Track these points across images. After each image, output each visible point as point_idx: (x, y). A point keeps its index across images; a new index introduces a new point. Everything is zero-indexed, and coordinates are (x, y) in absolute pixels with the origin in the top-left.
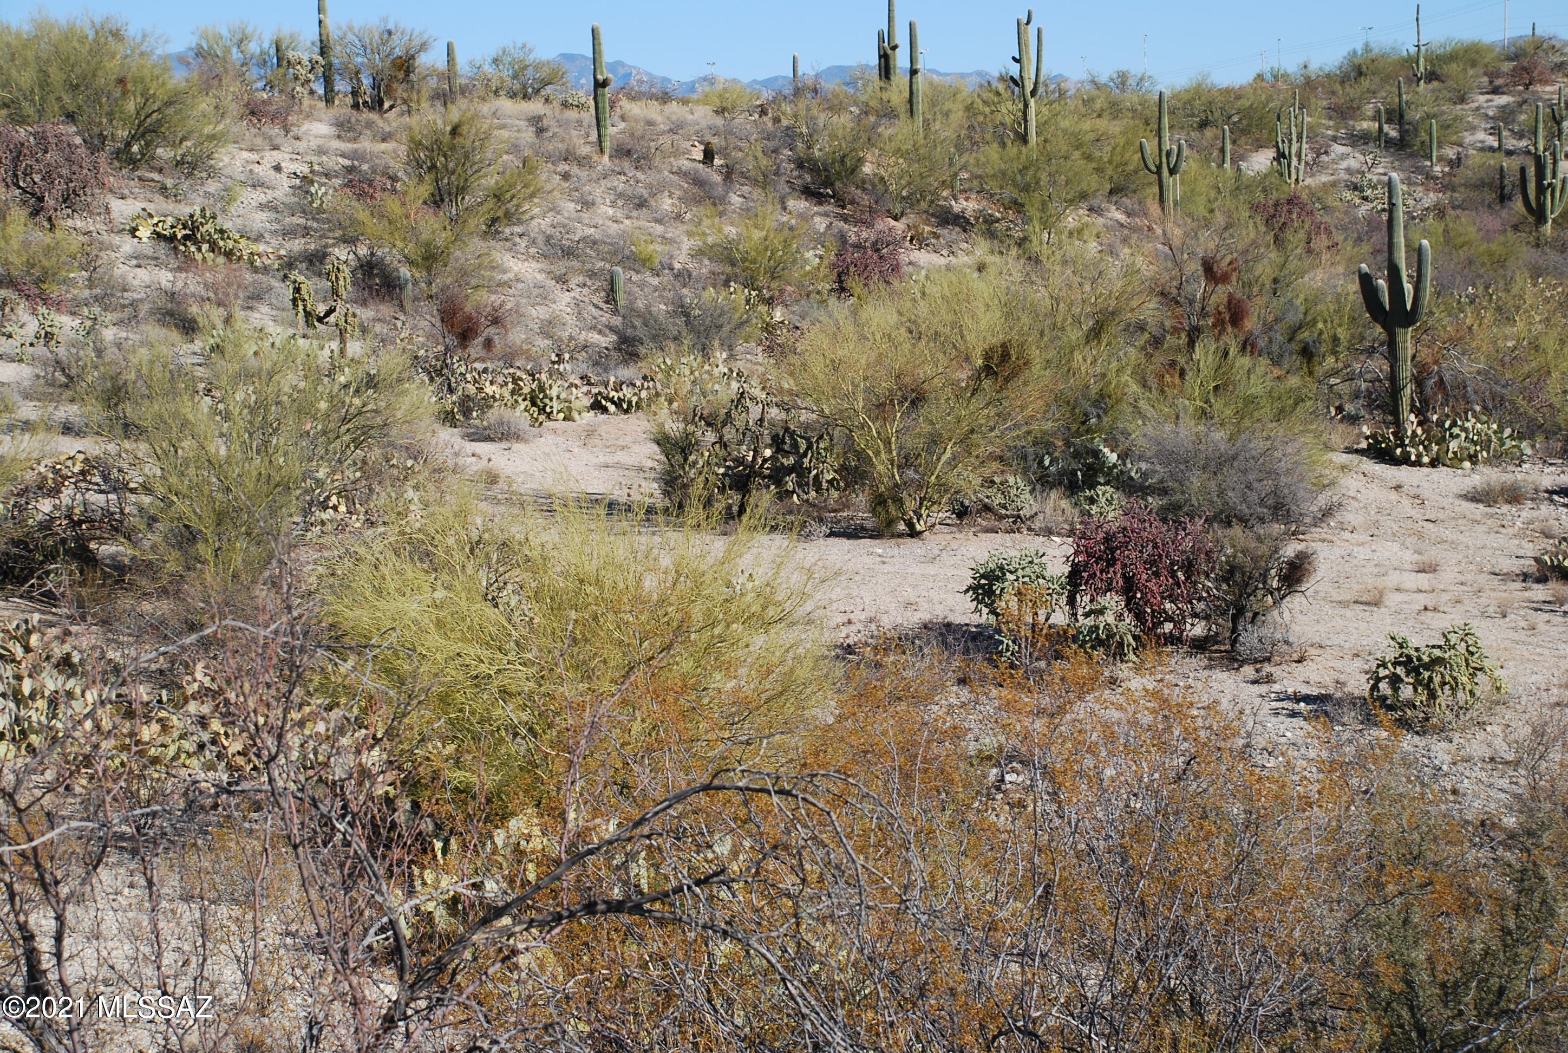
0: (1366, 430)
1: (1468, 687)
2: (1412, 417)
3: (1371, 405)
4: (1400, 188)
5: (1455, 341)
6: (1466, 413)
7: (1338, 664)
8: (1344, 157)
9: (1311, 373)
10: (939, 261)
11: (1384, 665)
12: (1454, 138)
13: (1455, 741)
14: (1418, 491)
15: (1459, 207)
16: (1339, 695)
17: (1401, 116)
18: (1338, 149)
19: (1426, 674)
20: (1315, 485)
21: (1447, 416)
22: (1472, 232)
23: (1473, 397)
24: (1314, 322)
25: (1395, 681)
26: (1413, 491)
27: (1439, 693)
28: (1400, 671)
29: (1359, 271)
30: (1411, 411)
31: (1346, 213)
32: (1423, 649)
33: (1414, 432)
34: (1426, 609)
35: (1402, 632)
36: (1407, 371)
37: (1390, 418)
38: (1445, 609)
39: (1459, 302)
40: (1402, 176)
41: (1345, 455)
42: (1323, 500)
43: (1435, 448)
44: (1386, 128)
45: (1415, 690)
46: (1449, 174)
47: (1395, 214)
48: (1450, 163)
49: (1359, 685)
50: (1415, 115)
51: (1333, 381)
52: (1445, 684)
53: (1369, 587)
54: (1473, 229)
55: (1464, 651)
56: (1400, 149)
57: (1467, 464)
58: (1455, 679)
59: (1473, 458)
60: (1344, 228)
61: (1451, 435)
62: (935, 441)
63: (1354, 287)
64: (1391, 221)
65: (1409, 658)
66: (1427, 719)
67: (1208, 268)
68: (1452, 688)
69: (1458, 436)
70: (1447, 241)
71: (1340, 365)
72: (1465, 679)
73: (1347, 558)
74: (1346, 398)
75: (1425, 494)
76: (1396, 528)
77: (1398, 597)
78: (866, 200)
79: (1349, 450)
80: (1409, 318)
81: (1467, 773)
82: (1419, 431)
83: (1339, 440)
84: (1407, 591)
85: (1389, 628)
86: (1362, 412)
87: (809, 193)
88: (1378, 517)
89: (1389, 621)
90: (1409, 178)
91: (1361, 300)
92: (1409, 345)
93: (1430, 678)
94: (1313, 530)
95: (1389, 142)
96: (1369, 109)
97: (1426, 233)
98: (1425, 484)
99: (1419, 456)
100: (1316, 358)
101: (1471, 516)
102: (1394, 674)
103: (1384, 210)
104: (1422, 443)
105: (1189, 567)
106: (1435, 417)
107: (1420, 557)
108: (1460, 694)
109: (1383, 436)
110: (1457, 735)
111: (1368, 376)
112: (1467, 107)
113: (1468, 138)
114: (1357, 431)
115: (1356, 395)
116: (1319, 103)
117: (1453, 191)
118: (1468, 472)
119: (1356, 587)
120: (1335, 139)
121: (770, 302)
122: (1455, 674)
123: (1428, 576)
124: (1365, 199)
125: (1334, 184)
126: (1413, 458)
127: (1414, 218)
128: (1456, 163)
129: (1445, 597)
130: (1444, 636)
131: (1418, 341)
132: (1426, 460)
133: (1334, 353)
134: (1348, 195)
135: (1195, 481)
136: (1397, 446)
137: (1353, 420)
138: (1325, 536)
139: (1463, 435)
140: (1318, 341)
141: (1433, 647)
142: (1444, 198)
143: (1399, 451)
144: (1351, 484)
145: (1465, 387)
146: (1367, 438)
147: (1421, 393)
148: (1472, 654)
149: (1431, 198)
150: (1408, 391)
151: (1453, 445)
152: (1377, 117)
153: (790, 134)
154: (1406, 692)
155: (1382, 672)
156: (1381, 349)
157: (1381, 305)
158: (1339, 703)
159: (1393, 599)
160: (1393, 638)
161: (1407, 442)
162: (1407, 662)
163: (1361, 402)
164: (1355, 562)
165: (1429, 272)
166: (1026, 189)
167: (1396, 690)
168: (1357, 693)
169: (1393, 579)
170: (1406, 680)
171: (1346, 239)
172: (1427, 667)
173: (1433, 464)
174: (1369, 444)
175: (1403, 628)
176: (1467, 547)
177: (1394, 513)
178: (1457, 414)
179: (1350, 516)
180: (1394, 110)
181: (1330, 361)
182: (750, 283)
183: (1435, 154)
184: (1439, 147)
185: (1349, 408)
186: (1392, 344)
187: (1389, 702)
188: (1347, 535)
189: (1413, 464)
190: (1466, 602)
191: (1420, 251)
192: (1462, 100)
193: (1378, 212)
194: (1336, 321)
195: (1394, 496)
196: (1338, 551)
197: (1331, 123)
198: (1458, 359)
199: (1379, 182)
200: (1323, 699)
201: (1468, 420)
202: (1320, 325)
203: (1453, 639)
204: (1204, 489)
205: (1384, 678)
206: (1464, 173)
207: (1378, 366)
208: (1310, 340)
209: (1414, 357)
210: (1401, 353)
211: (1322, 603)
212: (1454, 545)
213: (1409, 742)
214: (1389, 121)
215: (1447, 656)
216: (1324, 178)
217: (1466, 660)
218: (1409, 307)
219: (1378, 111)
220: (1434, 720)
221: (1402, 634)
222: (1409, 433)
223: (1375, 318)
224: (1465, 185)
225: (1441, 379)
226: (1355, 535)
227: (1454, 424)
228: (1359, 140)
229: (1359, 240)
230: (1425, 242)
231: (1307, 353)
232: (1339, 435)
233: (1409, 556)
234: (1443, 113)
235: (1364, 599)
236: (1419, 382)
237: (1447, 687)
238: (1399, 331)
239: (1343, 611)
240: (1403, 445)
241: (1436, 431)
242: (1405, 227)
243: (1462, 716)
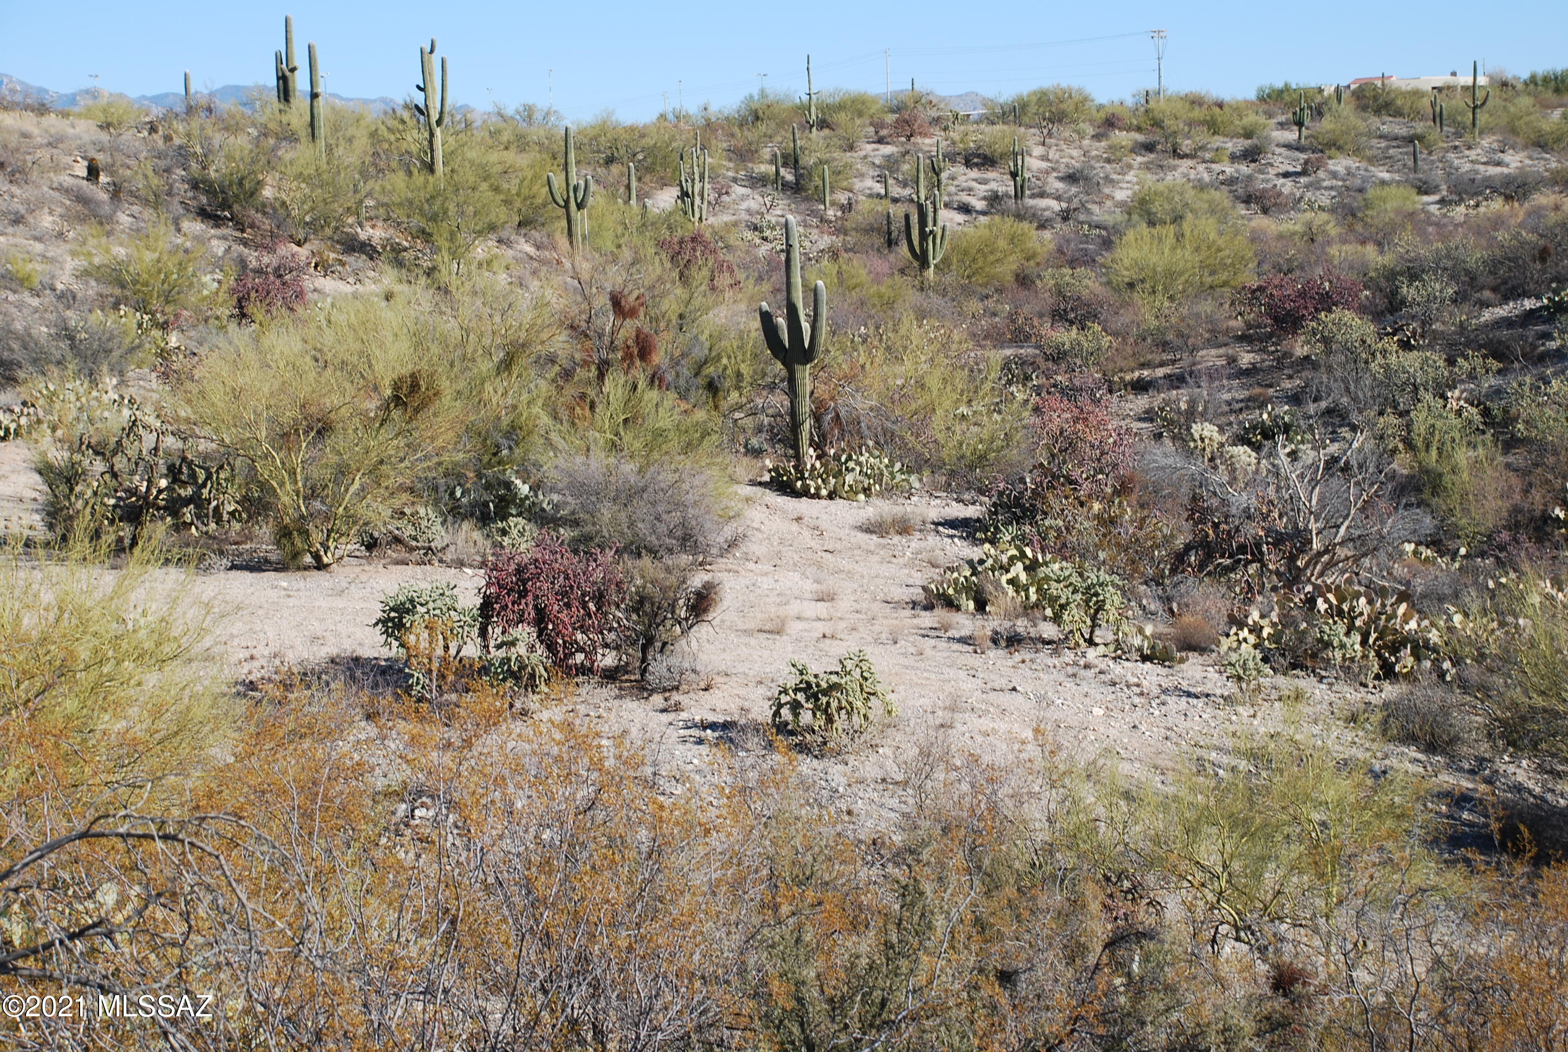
0: (769, 464)
1: (863, 711)
2: (811, 451)
3: (774, 439)
4: (797, 230)
5: (849, 379)
6: (860, 448)
7: (743, 692)
8: (743, 198)
9: (716, 407)
10: (346, 288)
11: (785, 692)
12: (845, 184)
13: (851, 764)
14: (817, 523)
15: (851, 250)
16: (743, 721)
17: (796, 161)
18: (739, 190)
19: (824, 700)
20: (721, 516)
21: (843, 450)
22: (863, 275)
23: (866, 432)
24: (719, 358)
25: (796, 707)
26: (813, 523)
27: (836, 717)
28: (800, 697)
29: (760, 309)
30: (811, 445)
31: (747, 252)
32: (821, 676)
33: (813, 465)
34: (824, 636)
35: (802, 659)
36: (806, 407)
37: (791, 452)
38: (842, 636)
39: (853, 341)
40: (799, 218)
41: (749, 488)
42: (728, 532)
43: (833, 481)
44: (782, 171)
45: (814, 715)
46: (842, 218)
47: (792, 255)
48: (842, 207)
49: (762, 712)
50: (808, 160)
51: (737, 415)
52: (841, 708)
53: (772, 616)
54: (863, 272)
55: (859, 677)
56: (795, 193)
57: (861, 497)
58: (850, 704)
59: (867, 491)
60: (746, 268)
61: (847, 469)
62: (342, 472)
63: (756, 324)
64: (788, 261)
65: (809, 685)
66: (825, 743)
67: (616, 302)
68: (848, 713)
69: (853, 470)
70: (841, 283)
71: (744, 400)
72: (859, 704)
73: (751, 588)
74: (750, 432)
75: (824, 525)
76: (796, 558)
77: (799, 625)
78: (267, 224)
79: (753, 483)
80: (807, 356)
81: (861, 794)
82: (818, 465)
83: (743, 473)
84: (807, 619)
85: (790, 656)
86: (765, 446)
87: (204, 214)
88: (781, 547)
89: (790, 649)
90: (805, 221)
91: (762, 337)
92: (807, 381)
93: (828, 703)
94: (720, 560)
95: (786, 186)
96: (766, 153)
97: (821, 274)
98: (824, 517)
99: (818, 488)
100: (721, 393)
101: (865, 547)
102: (795, 700)
103: (782, 251)
104: (821, 476)
105: (600, 598)
106: (832, 452)
107: (819, 587)
108: (855, 718)
109: (784, 469)
110: (852, 757)
111: (770, 411)
112: (855, 155)
113: (858, 185)
114: (760, 464)
115: (759, 429)
116: (720, 145)
117: (846, 234)
118: (862, 504)
119: (759, 616)
120: (735, 180)
121: (164, 326)
122: (851, 699)
123: (826, 604)
124: (765, 239)
125: (735, 224)
126: (812, 491)
127: (810, 259)
128: (847, 208)
129: (842, 625)
130: (841, 662)
131: (815, 378)
132: (824, 492)
133: (738, 388)
134: (749, 235)
135: (606, 512)
136: (798, 479)
137: (757, 453)
138: (731, 566)
139: (858, 469)
140: (723, 376)
141: (831, 673)
142: (838, 241)
143: (799, 484)
144: (755, 515)
145: (859, 423)
146: (770, 471)
147: (819, 428)
148: (866, 679)
149: (825, 241)
150: (807, 426)
151: (849, 479)
152: (773, 160)
153: (183, 155)
154: (806, 717)
155: (784, 699)
156: (781, 385)
157: (781, 342)
158: (743, 729)
159: (794, 628)
160: (793, 666)
161: (807, 475)
162: (808, 689)
163: (764, 435)
164: (759, 591)
165: (824, 311)
166: (434, 218)
167: (796, 715)
168: (760, 719)
169: (794, 608)
170: (806, 705)
171: (747, 278)
172: (825, 693)
173: (831, 496)
174: (772, 477)
175: (804, 656)
176: (863, 577)
177: (795, 544)
178: (852, 449)
179: (755, 547)
180: (789, 155)
181: (734, 395)
182: (142, 306)
183: (828, 199)
184: (832, 192)
185: (754, 442)
186: (792, 379)
187: (790, 727)
188: (751, 565)
189: (812, 497)
190: (861, 629)
191: (815, 291)
192: (851, 148)
193: (777, 252)
194: (740, 358)
195: (795, 527)
196: (743, 581)
197: (731, 165)
198: (853, 396)
199: (778, 223)
200: (726, 726)
201: (861, 454)
202: (725, 361)
203: (849, 665)
204: (614, 520)
205: (786, 704)
206: (855, 218)
207: (779, 401)
208: (714, 375)
209: (812, 393)
210: (800, 390)
211: (728, 632)
212: (850, 574)
213: (807, 765)
214: (785, 165)
215: (843, 682)
216: (727, 218)
217: (861, 685)
218: (806, 345)
219: (775, 155)
220: (831, 744)
221: (802, 662)
222: (809, 467)
223: (775, 355)
224: (857, 230)
225: (838, 415)
226: (759, 566)
227: (849, 458)
228: (758, 182)
229: (760, 279)
230: (820, 283)
231: (712, 388)
232: (744, 468)
233: (809, 586)
234: (834, 159)
235: (767, 628)
236: (817, 417)
237: (844, 711)
238: (798, 368)
239: (747, 640)
240: (802, 478)
241: (833, 465)
242: (802, 268)
243: (856, 740)
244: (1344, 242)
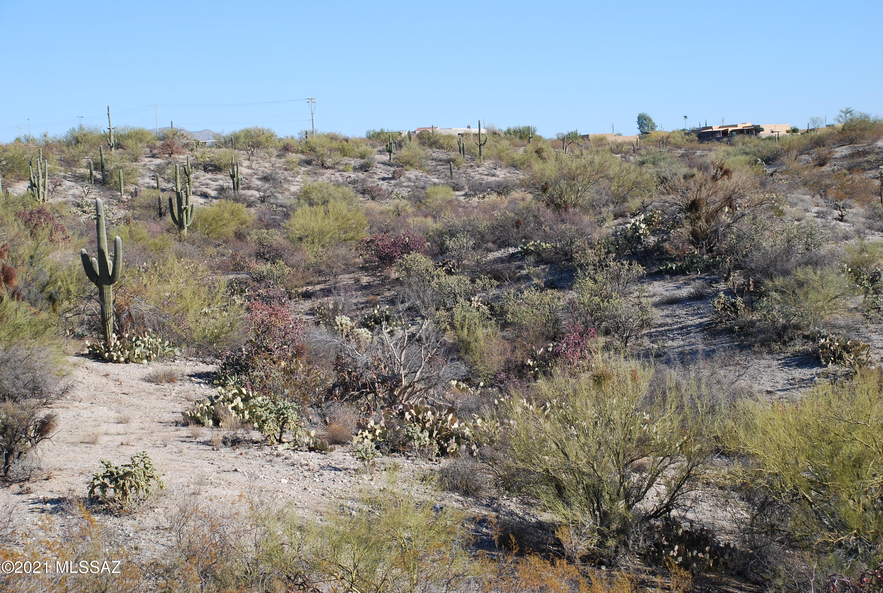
0: (88, 343)
1: (145, 488)
2: (114, 335)
3: (91, 328)
4: (103, 208)
5: (137, 293)
6: (144, 333)
7: (70, 480)
8: (70, 188)
9: (54, 310)
11: (97, 478)
12: (133, 180)
13: (138, 519)
14: (117, 377)
15: (137, 218)
16: (70, 497)
17: (103, 167)
18: (67, 183)
19: (121, 482)
20: (57, 375)
21: (134, 334)
22: (143, 232)
23: (148, 324)
24: (56, 282)
25: (104, 487)
26: (115, 377)
27: (129, 492)
28: (107, 481)
29: (81, 253)
30: (114, 332)
31: (73, 219)
32: (120, 468)
33: (115, 344)
34: (122, 444)
35: (107, 458)
36: (110, 309)
37: (102, 336)
38: (133, 444)
39: (139, 271)
40: (105, 200)
41: (75, 358)
42: (62, 384)
43: (127, 352)
44: (94, 173)
45: (115, 491)
46: (131, 200)
47: (100, 221)
48: (131, 194)
49: (83, 491)
50: (110, 166)
51: (68, 315)
52: (132, 486)
53: (89, 433)
54: (145, 231)
55: (143, 467)
56: (103, 185)
57: (145, 361)
58: (138, 483)
59: (148, 358)
60: (73, 228)
61: (136, 345)
63: (79, 261)
64: (98, 225)
65: (112, 473)
66: (122, 508)
68: (136, 489)
69: (140, 346)
70: (132, 237)
71: (72, 306)
72: (143, 483)
73: (77, 417)
74: (76, 325)
75: (122, 378)
76: (105, 398)
77: (107, 438)
79: (78, 355)
80: (111, 280)
81: (143, 537)
82: (118, 343)
83: (72, 349)
84: (111, 434)
85: (101, 456)
86: (86, 333)
88: (96, 392)
89: (101, 452)
90: (109, 201)
91: (83, 269)
92: (111, 294)
93: (124, 484)
94: (57, 401)
95: (96, 181)
96: (84, 162)
97: (119, 232)
98: (122, 373)
99: (118, 357)
100: (58, 302)
101: (147, 391)
102: (103, 483)
103: (95, 219)
104: (120, 350)
106: (127, 335)
107: (119, 415)
108: (140, 492)
109: (97, 346)
110: (138, 515)
111: (89, 312)
112: (139, 164)
113: (141, 181)
114: (82, 344)
115: (82, 323)
116: (55, 156)
117: (134, 209)
118: (146, 365)
119: (82, 434)
120: (65, 177)
122: (138, 481)
123: (123, 425)
124: (84, 212)
125: (66, 203)
126: (115, 358)
127: (112, 224)
128: (135, 194)
129: (133, 437)
130: (132, 459)
131: (116, 292)
132: (122, 359)
133: (68, 299)
134: (74, 209)
136: (106, 352)
137: (81, 337)
138: (64, 405)
139: (143, 345)
140: (58, 292)
141: (126, 466)
142: (129, 213)
143: (107, 354)
144: (79, 374)
145: (143, 318)
146: (88, 347)
147: (119, 321)
148: (147, 468)
149: (122, 213)
150: (111, 321)
151: (138, 351)
152: (89, 166)
154: (110, 493)
155: (96, 482)
156: (95, 297)
157: (95, 272)
158: (70, 502)
159: (103, 440)
160: (102, 462)
161: (111, 349)
162: (112, 476)
163: (85, 326)
164: (82, 419)
165: (121, 254)
167: (104, 492)
168: (81, 495)
169: (104, 428)
170: (110, 486)
171: (74, 234)
172: (122, 478)
173: (126, 361)
174: (90, 351)
175: (109, 456)
176: (146, 408)
177: (105, 390)
178: (139, 333)
179: (79, 392)
180: (98, 163)
181: (66, 304)
183: (122, 189)
184: (125, 185)
185: (78, 330)
186: (101, 294)
187: (100, 499)
188: (77, 404)
189: (115, 362)
190: (145, 439)
191: (115, 242)
192: (136, 160)
193: (92, 219)
194: (69, 281)
195: (104, 380)
196: (71, 413)
197: (62, 168)
198: (139, 303)
199: (92, 203)
200: (58, 501)
201: (145, 337)
202: (60, 283)
203: (137, 460)
205: (97, 485)
206: (139, 200)
207: (94, 306)
208: (53, 292)
209: (114, 301)
210: (107, 300)
211: (62, 444)
212: (138, 407)
213: (110, 522)
214: (96, 169)
215: (133, 470)
216: (60, 199)
217: (144, 472)
218: (110, 273)
219: (89, 163)
220: (126, 508)
221: (108, 460)
222: (113, 344)
223: (91, 279)
224: (140, 207)
225: (130, 314)
226: (82, 404)
227: (138, 339)
228: (79, 179)
229: (81, 235)
230: (118, 237)
231: (52, 299)
232: (73, 346)
233: (113, 414)
234: (126, 166)
235: (86, 440)
236: (118, 315)
237: (133, 488)
238: (105, 287)
239: (74, 448)
240: (109, 351)
241: (128, 343)
242: (107, 229)
243: (141, 504)
244: (416, 216)
